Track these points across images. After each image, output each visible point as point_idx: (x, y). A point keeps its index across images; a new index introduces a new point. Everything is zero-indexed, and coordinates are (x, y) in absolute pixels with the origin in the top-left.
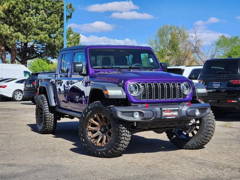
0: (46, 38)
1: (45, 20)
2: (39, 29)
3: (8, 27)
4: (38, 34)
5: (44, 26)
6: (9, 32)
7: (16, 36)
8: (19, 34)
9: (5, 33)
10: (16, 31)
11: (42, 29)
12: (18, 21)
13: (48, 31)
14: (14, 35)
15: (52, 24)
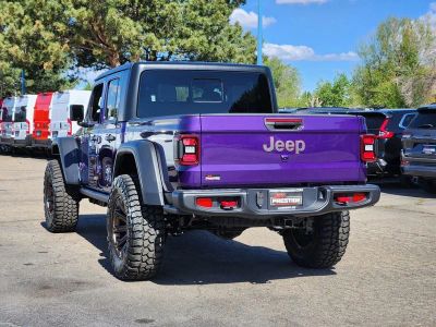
0: (201, 43)
1: (201, 9)
2: (188, 25)
3: (131, 22)
4: (188, 37)
5: (200, 19)
6: (135, 33)
7: (146, 41)
8: (152, 35)
9: (127, 34)
10: (146, 31)
11: (194, 26)
12: (150, 11)
13: (205, 30)
14: (142, 38)
15: (214, 16)
